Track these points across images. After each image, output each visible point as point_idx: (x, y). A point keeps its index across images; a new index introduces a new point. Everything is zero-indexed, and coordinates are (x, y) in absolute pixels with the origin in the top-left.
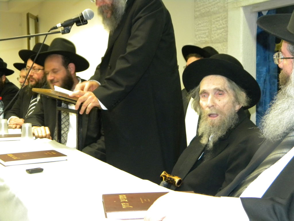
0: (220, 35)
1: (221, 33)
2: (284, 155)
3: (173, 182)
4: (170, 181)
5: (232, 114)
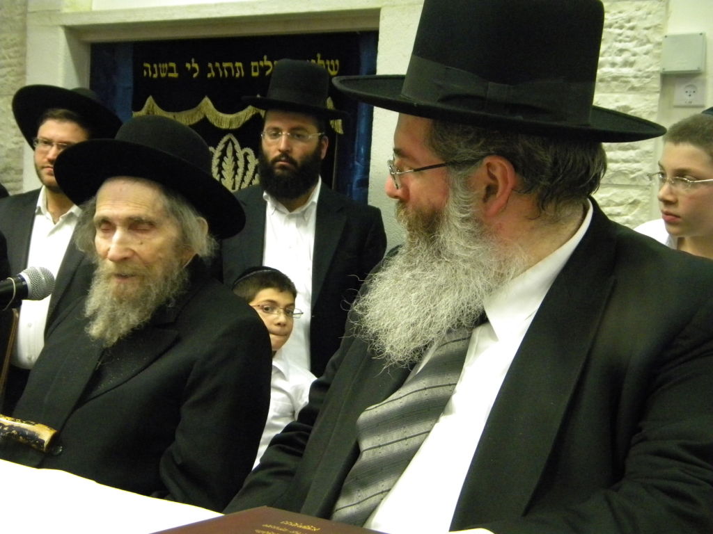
3: (35, 443)
4: (21, 437)
5: (172, 272)
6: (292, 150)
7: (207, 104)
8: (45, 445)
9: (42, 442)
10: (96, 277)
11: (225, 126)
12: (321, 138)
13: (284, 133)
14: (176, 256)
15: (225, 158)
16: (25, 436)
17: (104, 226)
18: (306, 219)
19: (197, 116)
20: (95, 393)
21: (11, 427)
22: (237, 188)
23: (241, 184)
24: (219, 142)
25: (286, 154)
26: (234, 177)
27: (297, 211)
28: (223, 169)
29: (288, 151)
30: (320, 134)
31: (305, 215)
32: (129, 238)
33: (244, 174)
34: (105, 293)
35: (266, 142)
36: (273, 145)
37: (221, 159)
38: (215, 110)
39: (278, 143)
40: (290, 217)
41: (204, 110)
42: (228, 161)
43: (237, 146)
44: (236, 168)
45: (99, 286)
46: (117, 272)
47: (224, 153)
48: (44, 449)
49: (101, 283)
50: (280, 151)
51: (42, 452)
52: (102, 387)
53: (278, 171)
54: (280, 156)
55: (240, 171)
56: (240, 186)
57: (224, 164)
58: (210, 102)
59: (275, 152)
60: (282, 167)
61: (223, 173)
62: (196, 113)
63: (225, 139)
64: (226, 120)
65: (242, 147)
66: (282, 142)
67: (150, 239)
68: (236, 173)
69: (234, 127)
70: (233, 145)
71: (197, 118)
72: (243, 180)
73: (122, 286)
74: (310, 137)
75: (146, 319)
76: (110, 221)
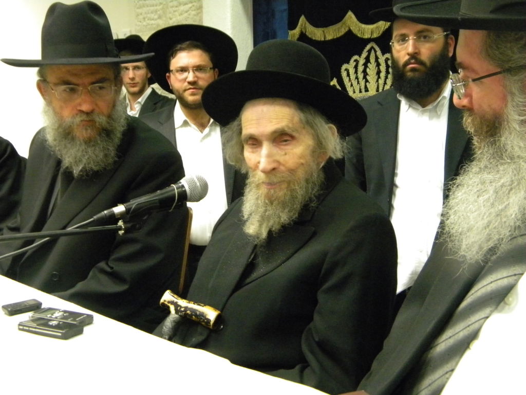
0: (186, 15)
1: (187, 12)
2: (519, 278)
3: (204, 321)
4: (194, 317)
5: (312, 175)
6: (420, 51)
7: (351, 17)
8: (212, 323)
9: (209, 321)
10: (248, 186)
11: (367, 36)
12: (446, 37)
13: (410, 38)
14: (314, 161)
15: (369, 64)
16: (196, 315)
17: (250, 142)
18: (439, 113)
19: (343, 29)
20: (248, 280)
21: (186, 308)
22: (380, 90)
23: (384, 86)
24: (363, 51)
25: (414, 56)
26: (377, 81)
27: (430, 107)
28: (367, 74)
29: (416, 53)
30: (445, 33)
31: (438, 109)
32: (275, 150)
33: (386, 78)
34: (257, 199)
35: (395, 49)
36: (402, 51)
37: (366, 65)
38: (358, 22)
39: (406, 48)
40: (423, 112)
41: (349, 23)
42: (372, 67)
43: (379, 53)
44: (379, 73)
45: (251, 193)
46: (267, 181)
47: (368, 60)
48: (211, 327)
49: (253, 190)
50: (408, 54)
51: (209, 329)
52: (254, 275)
53: (409, 74)
54: (409, 60)
55: (383, 75)
56: (383, 88)
57: (368, 70)
58: (353, 16)
59: (405, 56)
60: (413, 70)
61: (368, 78)
62: (342, 26)
63: (368, 47)
64: (368, 31)
65: (383, 54)
66: (410, 46)
67: (292, 149)
68: (379, 77)
69: (375, 36)
70: (375, 52)
71: (343, 32)
72: (385, 83)
73: (272, 191)
74: (436, 37)
75: (294, 217)
76: (256, 137)
